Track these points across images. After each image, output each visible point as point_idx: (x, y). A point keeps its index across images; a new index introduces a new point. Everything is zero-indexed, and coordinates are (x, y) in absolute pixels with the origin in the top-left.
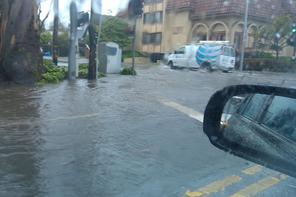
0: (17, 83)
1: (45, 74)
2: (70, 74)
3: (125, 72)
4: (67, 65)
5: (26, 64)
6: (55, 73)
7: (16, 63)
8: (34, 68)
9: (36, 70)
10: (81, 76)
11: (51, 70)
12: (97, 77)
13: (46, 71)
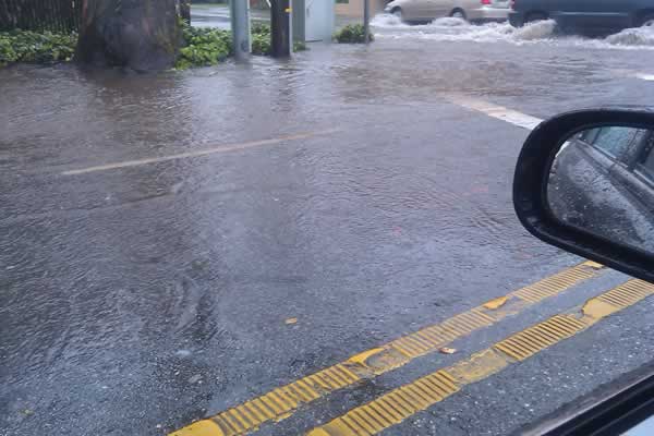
0: (140, 72)
1: (187, 49)
2: (239, 48)
3: (347, 37)
4: (227, 26)
5: (146, 26)
6: (206, 46)
7: (130, 28)
8: (163, 35)
9: (167, 40)
10: (258, 50)
11: (198, 39)
12: (291, 50)
13: (188, 42)
